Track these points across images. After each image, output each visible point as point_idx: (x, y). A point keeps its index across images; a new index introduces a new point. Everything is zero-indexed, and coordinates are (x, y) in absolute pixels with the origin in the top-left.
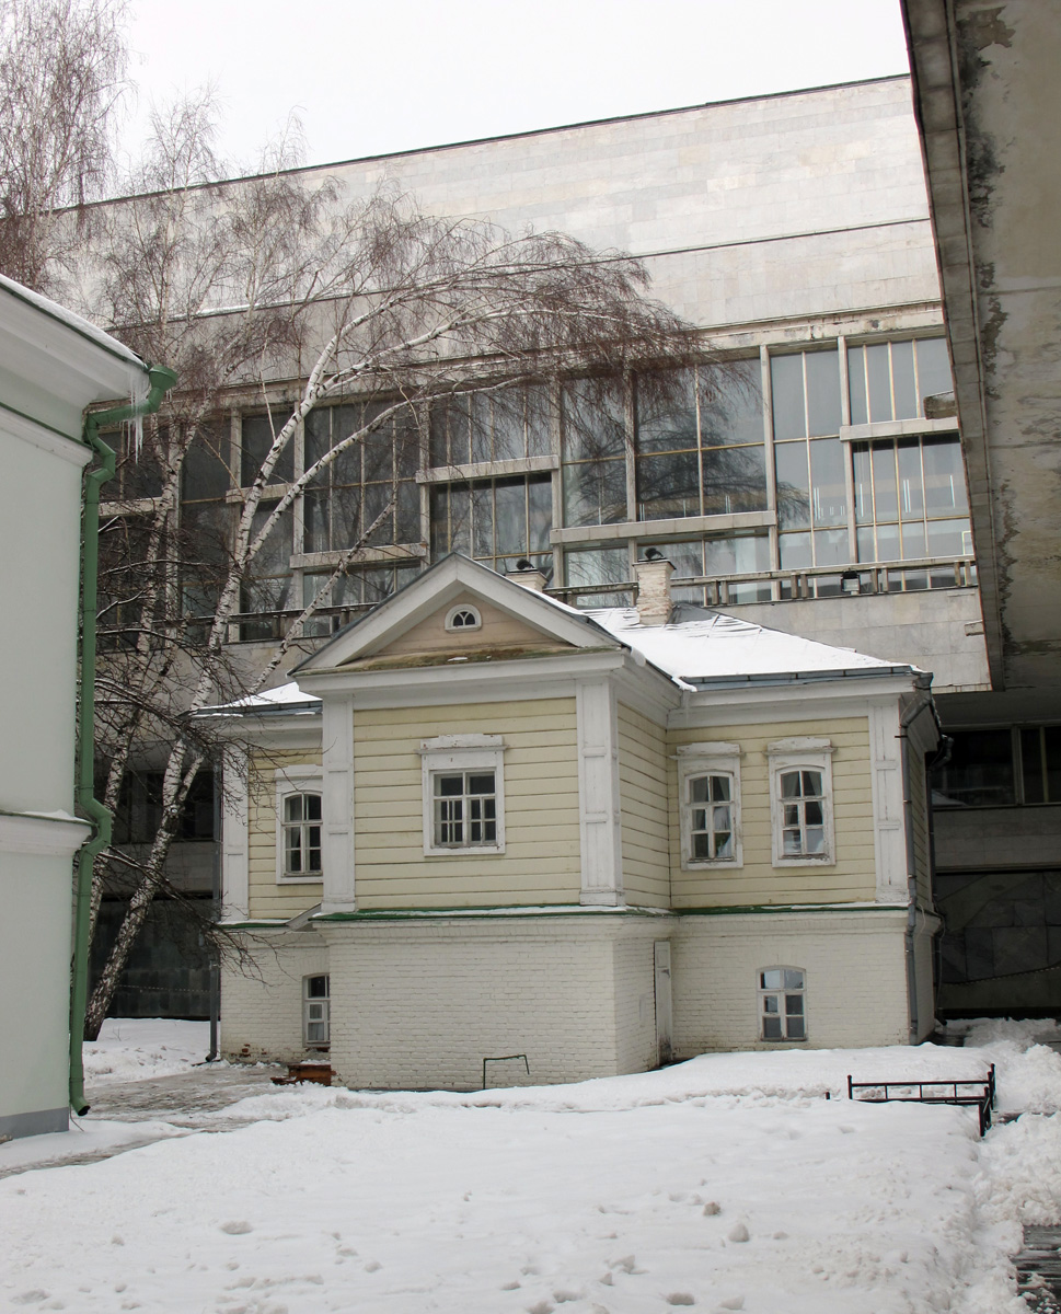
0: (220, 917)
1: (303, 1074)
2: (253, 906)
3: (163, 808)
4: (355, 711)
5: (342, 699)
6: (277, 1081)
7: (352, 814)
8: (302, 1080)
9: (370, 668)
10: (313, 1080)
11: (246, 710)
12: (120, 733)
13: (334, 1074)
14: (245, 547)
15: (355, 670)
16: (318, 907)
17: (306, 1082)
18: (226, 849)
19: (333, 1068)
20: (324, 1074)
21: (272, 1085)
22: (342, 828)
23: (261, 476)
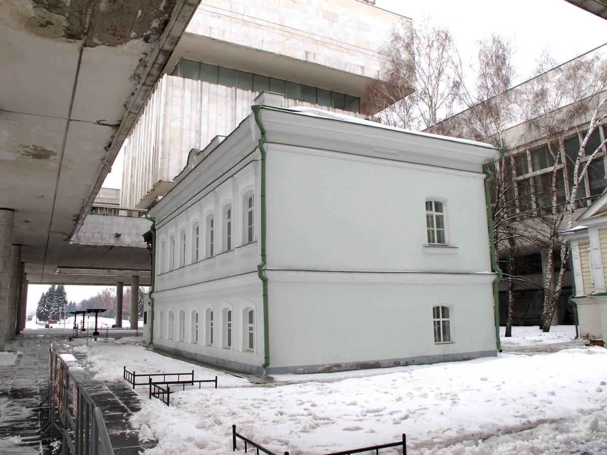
0: (575, 295)
1: (595, 343)
2: (585, 291)
3: (561, 261)
4: (599, 230)
5: (594, 226)
6: (586, 345)
7: (601, 262)
8: (595, 345)
9: (601, 216)
10: (598, 345)
11: (575, 231)
12: (550, 239)
13: (605, 343)
14: (577, 179)
15: (596, 217)
16: (594, 292)
17: (596, 346)
18: (575, 274)
19: (604, 341)
20: (602, 343)
21: (585, 346)
22: (599, 266)
23: (579, 156)
